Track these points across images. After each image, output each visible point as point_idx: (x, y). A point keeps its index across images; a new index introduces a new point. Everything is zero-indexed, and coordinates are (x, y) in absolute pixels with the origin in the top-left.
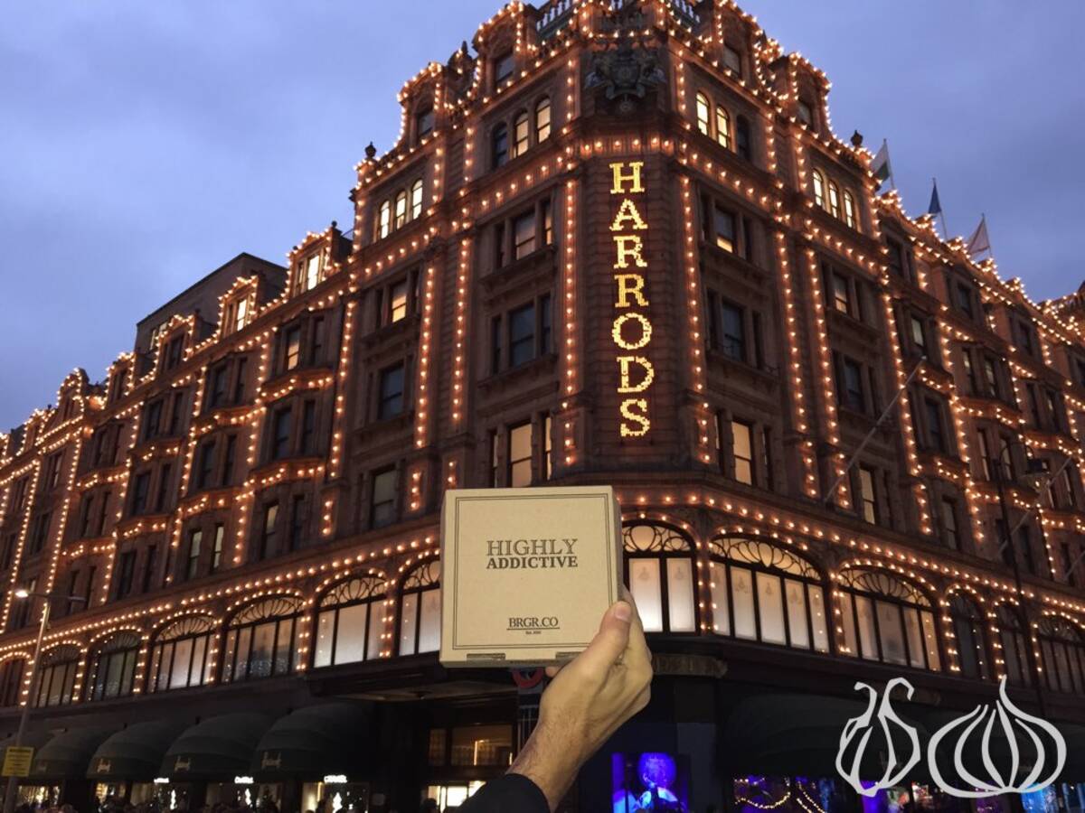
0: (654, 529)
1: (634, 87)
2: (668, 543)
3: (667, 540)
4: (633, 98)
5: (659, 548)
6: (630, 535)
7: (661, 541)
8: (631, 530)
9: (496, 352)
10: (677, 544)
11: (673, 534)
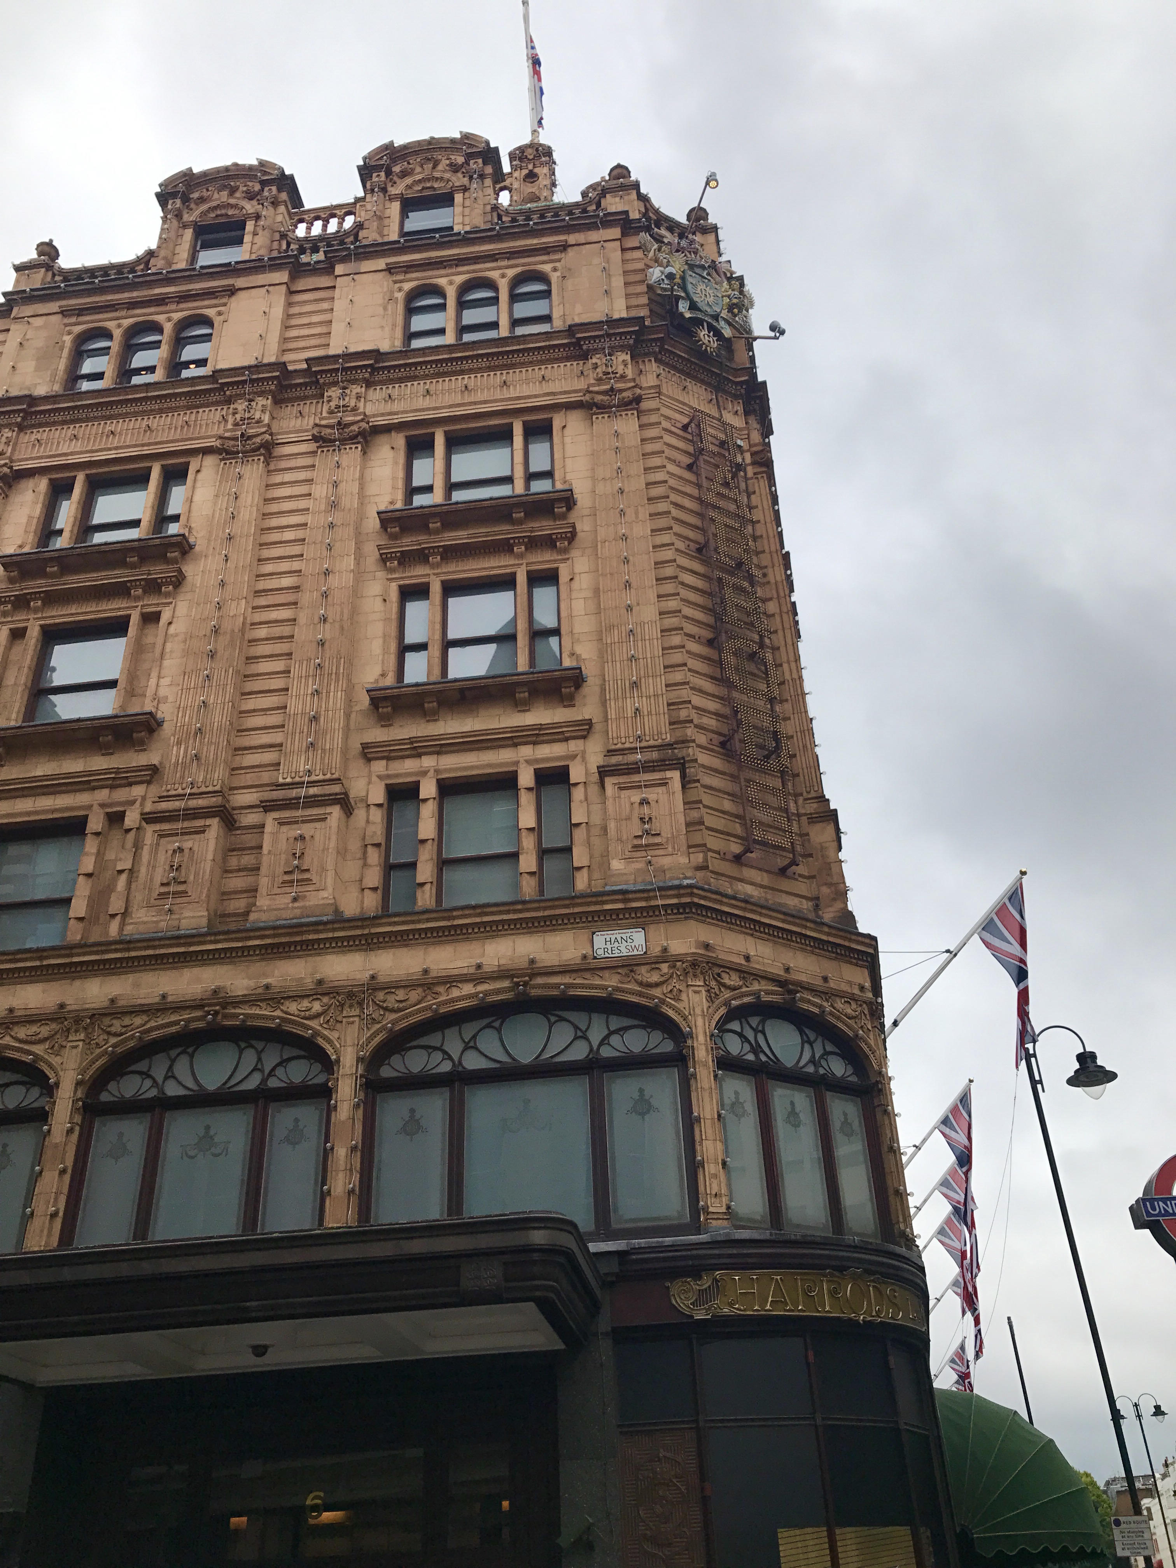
0: (801, 1032)
1: (716, 318)
2: (823, 1063)
3: (821, 1057)
5: (811, 1069)
6: (763, 1033)
7: (813, 1056)
8: (763, 1022)
10: (838, 1068)
11: (830, 1048)
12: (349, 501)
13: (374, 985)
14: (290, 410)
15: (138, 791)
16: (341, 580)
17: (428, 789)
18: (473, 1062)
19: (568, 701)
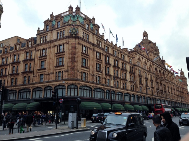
0: (74, 86)
1: (75, 33)
4: (75, 34)
5: (74, 88)
6: (71, 86)
9: (57, 62)
12: (54, 52)
13: (54, 84)
14: (51, 44)
15: (45, 72)
16: (53, 58)
17: (57, 72)
18: (58, 88)
19: (64, 66)
